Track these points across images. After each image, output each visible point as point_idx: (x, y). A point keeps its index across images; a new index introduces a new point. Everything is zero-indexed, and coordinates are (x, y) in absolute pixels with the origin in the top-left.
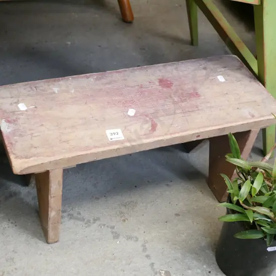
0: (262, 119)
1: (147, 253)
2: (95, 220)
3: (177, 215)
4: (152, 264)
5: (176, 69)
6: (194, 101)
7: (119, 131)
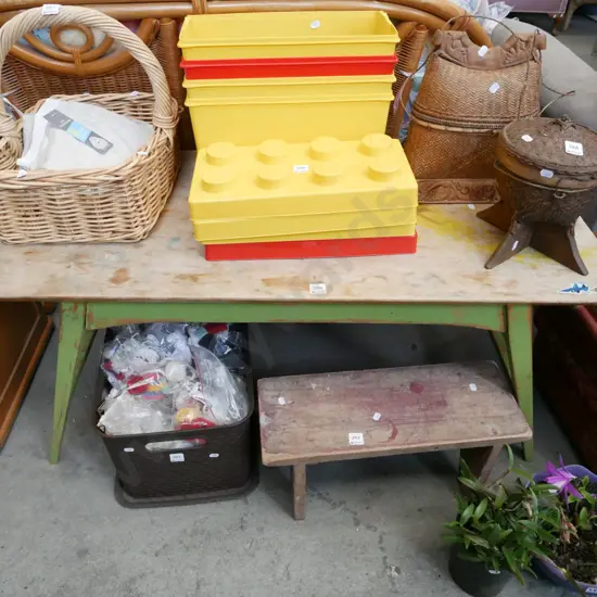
0: (504, 437)
1: (383, 545)
2: (341, 503)
3: (420, 510)
4: (385, 558)
5: (431, 373)
6: (441, 411)
7: (361, 435)
